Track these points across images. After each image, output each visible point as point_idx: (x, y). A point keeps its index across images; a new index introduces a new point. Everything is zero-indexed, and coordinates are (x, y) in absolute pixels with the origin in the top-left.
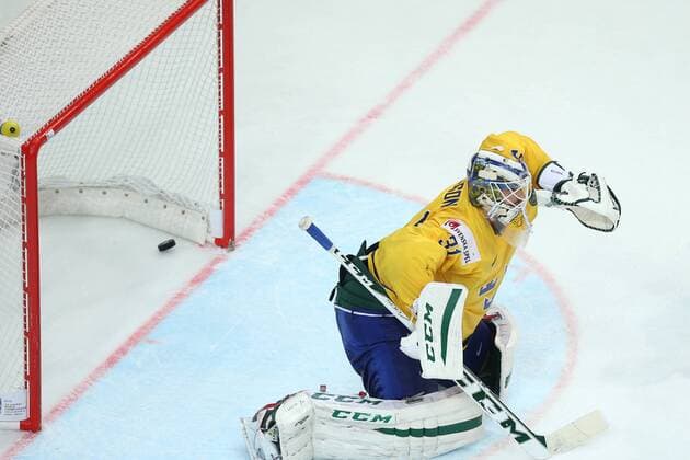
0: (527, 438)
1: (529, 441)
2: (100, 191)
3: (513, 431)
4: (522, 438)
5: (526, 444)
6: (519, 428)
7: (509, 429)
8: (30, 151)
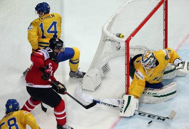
0: (165, 119)
1: (166, 120)
2: (134, 49)
3: (161, 119)
4: (164, 120)
5: (165, 120)
6: (161, 118)
7: (160, 119)
8: (127, 42)
